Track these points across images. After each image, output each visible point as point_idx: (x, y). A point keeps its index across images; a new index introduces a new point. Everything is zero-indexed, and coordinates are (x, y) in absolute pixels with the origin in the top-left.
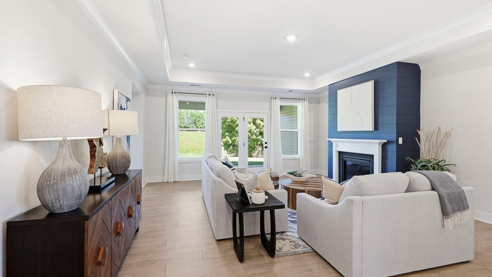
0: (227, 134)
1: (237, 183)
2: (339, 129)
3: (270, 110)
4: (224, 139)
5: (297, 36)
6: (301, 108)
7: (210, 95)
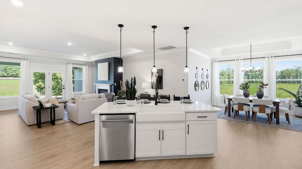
0: (40, 80)
1: (38, 101)
2: (99, 80)
3: (67, 69)
4: (38, 84)
5: (72, 44)
6: (85, 68)
7: (24, 59)
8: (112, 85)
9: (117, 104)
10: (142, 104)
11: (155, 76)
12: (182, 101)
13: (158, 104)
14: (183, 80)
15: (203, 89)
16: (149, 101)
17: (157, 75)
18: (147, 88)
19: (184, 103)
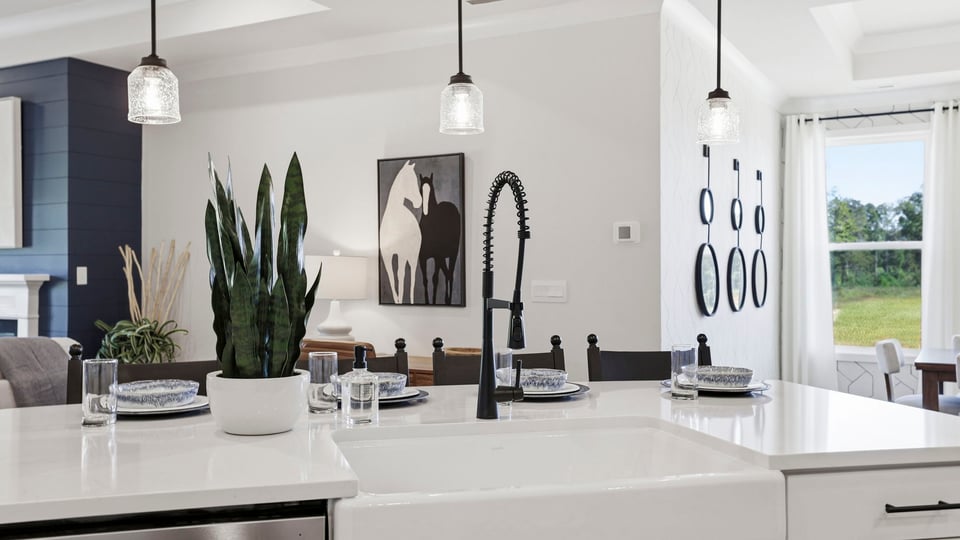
8: (54, 281)
9: (122, 417)
10: (362, 413)
11: (408, 203)
12: (682, 379)
13: (501, 408)
14: (625, 232)
15: (737, 307)
16: (413, 391)
17: (421, 202)
18: (346, 302)
19: (703, 393)
